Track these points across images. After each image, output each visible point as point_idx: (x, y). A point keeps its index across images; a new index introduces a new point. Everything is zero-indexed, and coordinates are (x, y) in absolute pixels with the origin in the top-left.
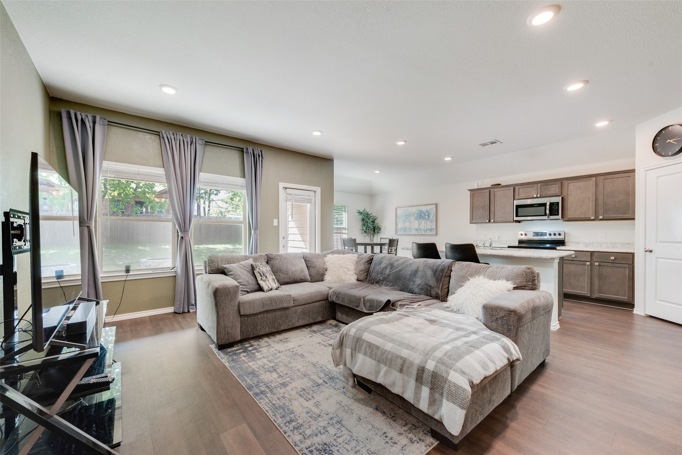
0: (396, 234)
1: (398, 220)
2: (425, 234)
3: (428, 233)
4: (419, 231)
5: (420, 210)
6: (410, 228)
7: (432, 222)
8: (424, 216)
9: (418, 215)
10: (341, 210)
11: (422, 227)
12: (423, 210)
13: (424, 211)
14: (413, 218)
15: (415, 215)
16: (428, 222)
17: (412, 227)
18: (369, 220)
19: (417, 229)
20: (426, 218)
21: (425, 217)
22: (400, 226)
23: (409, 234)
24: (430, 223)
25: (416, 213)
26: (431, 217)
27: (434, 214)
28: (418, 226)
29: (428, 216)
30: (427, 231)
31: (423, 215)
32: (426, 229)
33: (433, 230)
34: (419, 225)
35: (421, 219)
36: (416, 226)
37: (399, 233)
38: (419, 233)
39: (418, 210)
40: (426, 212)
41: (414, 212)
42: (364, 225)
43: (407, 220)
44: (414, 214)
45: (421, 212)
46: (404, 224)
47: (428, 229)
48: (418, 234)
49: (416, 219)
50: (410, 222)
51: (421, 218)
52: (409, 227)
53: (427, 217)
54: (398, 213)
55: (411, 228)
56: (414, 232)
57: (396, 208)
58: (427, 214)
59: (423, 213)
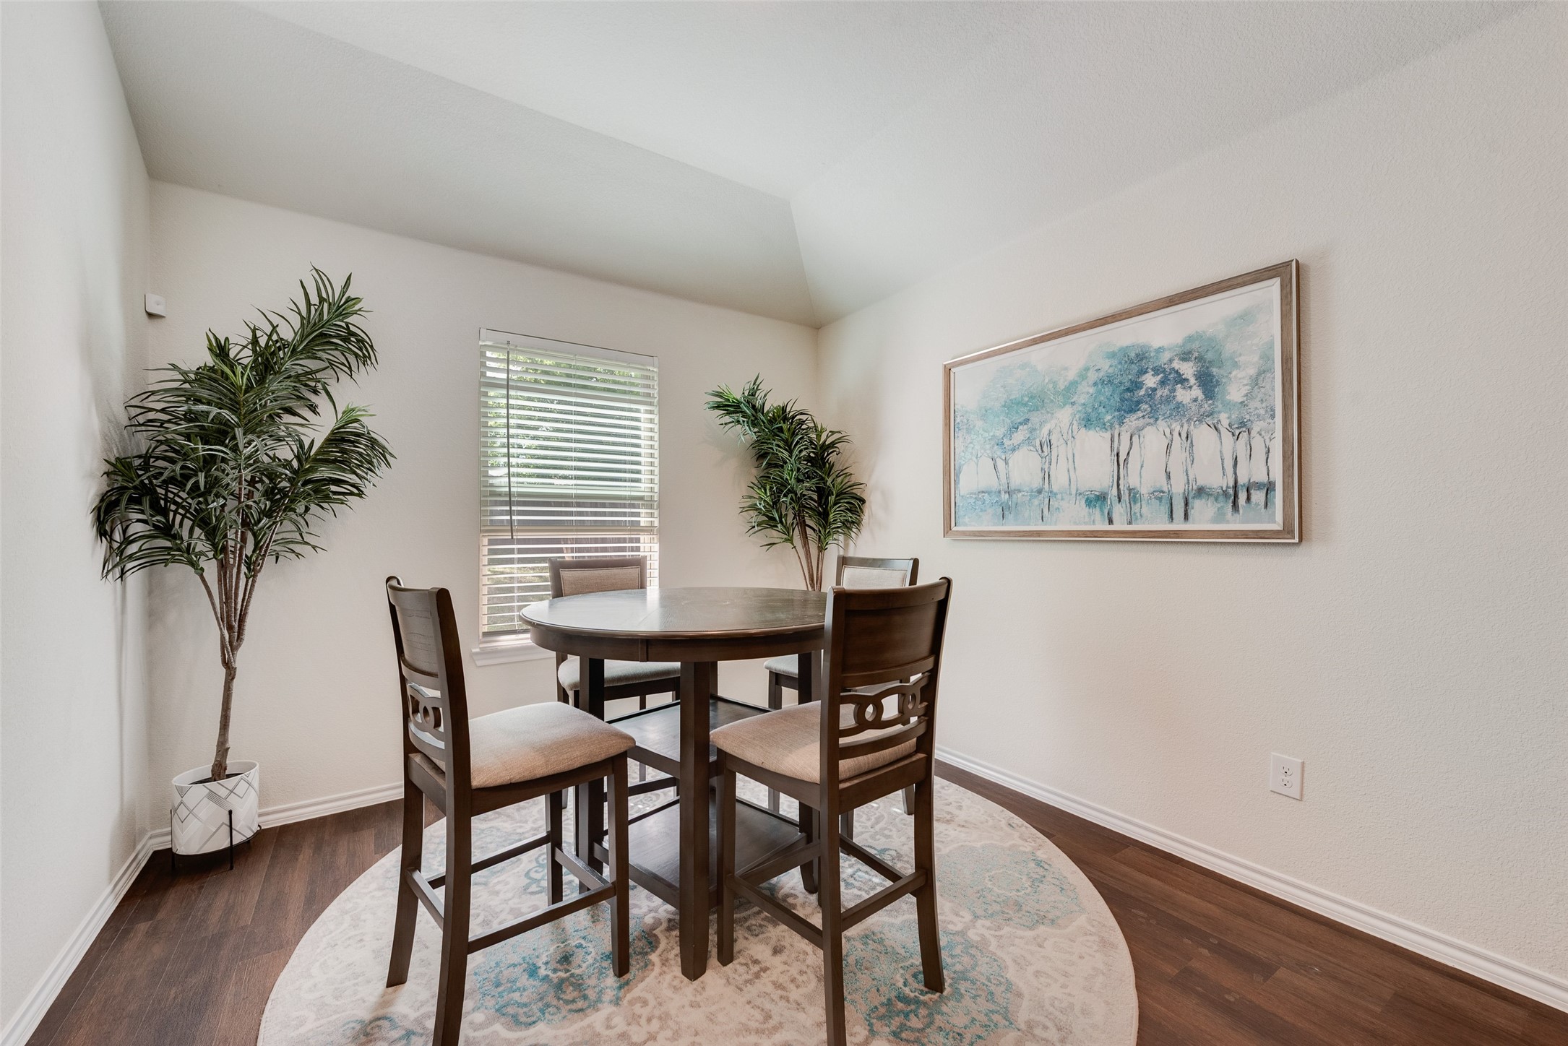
0: (947, 529)
1: (959, 444)
2: (1177, 534)
3: (1204, 517)
4: (1119, 511)
5: (1124, 351)
6: (1040, 492)
7: (1241, 427)
8: (1165, 392)
9: (1107, 390)
10: (631, 393)
11: (1144, 476)
12: (1156, 344)
13: (1160, 350)
14: (1064, 417)
15: (1085, 393)
16: (1203, 435)
17: (1059, 479)
18: (791, 452)
19: (1102, 498)
20: (1179, 406)
21: (1168, 400)
22: (974, 476)
23: (1039, 533)
24: (1227, 436)
25: (1093, 376)
26: (1235, 391)
27: (1267, 358)
28: (1108, 468)
29: (1208, 382)
30: (1197, 505)
31: (1150, 381)
32: (1178, 488)
33: (1258, 496)
34: (1120, 462)
35: (1133, 421)
36: (1097, 474)
37: (968, 523)
38: (1117, 526)
39: (1112, 355)
40: (1185, 357)
41: (1072, 375)
42: (763, 482)
43: (1020, 435)
44: (1072, 387)
45: (1139, 360)
46: (1000, 464)
47: (1201, 492)
48: (1106, 533)
49: (1088, 422)
50: (1045, 447)
51: (1132, 411)
52: (1037, 484)
53: (1197, 392)
54: (964, 397)
55: (1055, 489)
56: (1073, 516)
57: (948, 371)
58: (1188, 370)
59: (1156, 371)
